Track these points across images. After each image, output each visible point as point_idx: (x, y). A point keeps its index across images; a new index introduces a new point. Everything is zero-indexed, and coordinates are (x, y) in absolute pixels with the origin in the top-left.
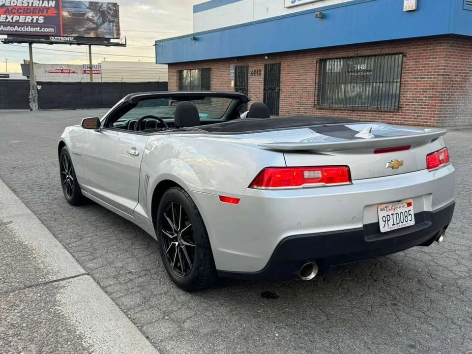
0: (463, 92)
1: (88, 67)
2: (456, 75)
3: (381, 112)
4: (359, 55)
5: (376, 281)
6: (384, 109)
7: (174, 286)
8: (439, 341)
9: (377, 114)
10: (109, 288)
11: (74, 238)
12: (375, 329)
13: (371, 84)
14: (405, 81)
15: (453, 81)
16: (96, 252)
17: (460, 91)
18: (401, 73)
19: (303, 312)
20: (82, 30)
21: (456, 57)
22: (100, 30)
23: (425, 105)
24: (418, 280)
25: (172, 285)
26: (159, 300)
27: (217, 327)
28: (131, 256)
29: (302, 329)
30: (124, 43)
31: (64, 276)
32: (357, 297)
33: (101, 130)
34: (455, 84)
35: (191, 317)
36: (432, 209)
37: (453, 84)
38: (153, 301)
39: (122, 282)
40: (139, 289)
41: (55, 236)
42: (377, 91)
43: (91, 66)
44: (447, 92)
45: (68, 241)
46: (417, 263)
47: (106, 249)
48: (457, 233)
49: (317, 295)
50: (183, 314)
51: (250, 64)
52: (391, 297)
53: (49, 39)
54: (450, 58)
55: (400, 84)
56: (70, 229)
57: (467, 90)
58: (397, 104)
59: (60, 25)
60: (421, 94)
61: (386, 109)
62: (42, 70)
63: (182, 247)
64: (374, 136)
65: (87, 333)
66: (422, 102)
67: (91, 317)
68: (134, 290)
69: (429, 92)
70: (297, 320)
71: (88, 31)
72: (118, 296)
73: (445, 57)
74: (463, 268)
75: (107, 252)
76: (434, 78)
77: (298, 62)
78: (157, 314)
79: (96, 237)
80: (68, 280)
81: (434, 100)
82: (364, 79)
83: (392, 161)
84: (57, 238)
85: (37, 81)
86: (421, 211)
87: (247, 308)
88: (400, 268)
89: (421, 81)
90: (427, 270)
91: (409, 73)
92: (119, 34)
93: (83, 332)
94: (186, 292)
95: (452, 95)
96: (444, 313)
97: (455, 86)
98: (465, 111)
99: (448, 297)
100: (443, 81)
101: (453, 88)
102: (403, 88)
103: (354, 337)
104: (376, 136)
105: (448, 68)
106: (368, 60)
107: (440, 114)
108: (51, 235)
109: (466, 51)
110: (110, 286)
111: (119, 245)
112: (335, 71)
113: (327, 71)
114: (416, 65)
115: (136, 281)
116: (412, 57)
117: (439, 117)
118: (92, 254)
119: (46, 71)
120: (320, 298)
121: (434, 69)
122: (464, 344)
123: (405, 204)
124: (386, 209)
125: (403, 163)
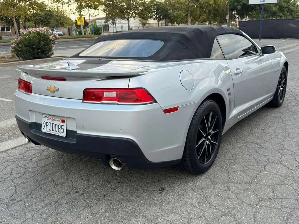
123: (60, 119)
124: (47, 117)
125: (58, 90)
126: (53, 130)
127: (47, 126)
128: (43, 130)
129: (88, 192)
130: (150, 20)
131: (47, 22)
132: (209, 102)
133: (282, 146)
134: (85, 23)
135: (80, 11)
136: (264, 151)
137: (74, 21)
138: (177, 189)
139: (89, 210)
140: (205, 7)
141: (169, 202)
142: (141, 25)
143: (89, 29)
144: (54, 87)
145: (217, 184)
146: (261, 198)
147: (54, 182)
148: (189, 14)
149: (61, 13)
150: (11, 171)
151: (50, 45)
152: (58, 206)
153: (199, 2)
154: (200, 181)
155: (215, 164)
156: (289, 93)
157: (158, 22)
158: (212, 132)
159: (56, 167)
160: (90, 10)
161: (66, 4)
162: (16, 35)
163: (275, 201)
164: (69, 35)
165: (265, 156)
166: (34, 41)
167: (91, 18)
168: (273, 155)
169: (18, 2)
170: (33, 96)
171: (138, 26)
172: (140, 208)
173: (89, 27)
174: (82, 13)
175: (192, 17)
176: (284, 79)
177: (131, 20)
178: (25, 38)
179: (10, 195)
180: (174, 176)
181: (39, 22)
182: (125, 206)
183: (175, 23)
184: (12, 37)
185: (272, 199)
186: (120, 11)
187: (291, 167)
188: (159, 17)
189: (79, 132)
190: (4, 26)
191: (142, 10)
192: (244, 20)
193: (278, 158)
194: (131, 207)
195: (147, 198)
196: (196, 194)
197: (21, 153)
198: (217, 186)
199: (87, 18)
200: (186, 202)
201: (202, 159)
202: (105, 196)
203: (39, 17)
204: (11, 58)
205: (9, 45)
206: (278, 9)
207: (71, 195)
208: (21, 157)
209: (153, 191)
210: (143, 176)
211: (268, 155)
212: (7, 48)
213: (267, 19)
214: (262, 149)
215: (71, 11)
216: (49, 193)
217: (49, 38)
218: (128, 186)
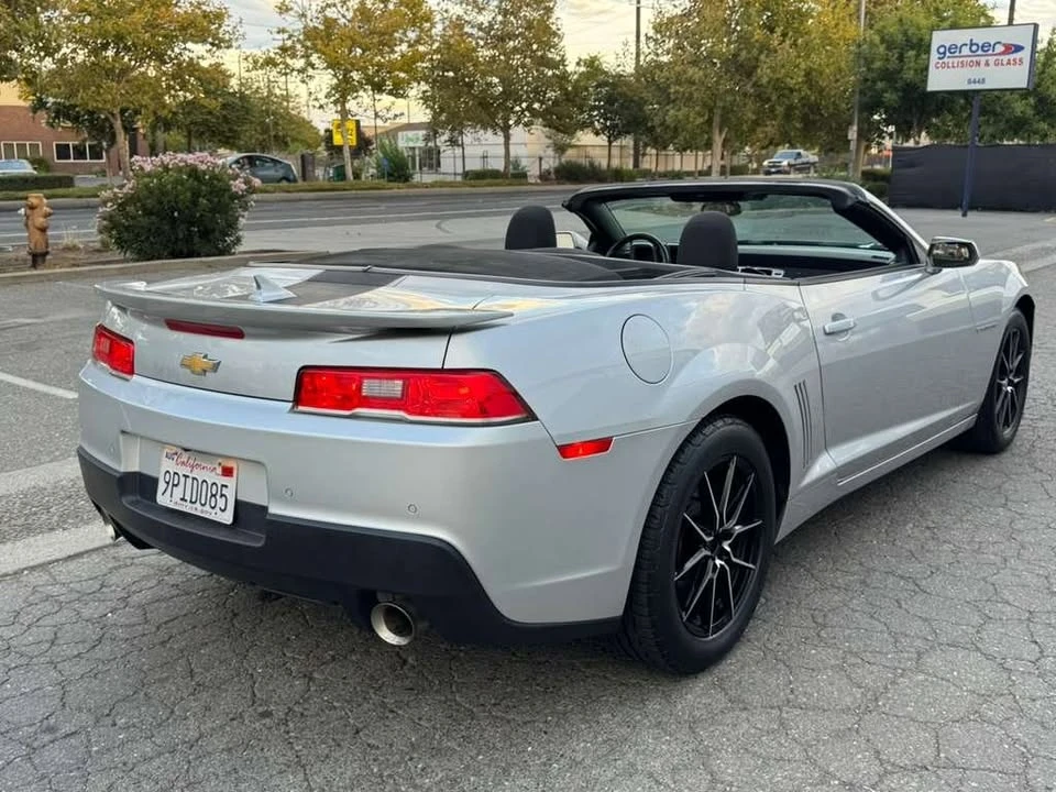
123: (217, 466)
124: (176, 457)
125: (216, 367)
126: (194, 500)
127: (173, 485)
128: (163, 499)
129: (302, 714)
130: (583, 137)
131: (228, 134)
132: (723, 427)
133: (991, 588)
134: (358, 141)
135: (342, 101)
136: (924, 602)
137: (322, 133)
138: (607, 720)
139: (301, 776)
140: (774, 98)
141: (575, 763)
142: (550, 152)
143: (371, 160)
144: (205, 357)
145: (745, 709)
146: (893, 764)
147: (192, 677)
148: (717, 119)
149: (281, 103)
150: (55, 634)
151: (230, 213)
152: (196, 759)
153: (754, 79)
154: (689, 696)
155: (749, 641)
156: (1045, 404)
157: (610, 142)
158: (737, 528)
159: (204, 626)
160: (377, 97)
161: (295, 73)
162: (121, 173)
163: (938, 777)
164: (304, 178)
165: (925, 620)
166: (177, 196)
167: (380, 123)
168: (953, 619)
169: (133, 63)
170: (135, 382)
171: (542, 154)
172: (472, 779)
173: (371, 154)
174: (351, 105)
175: (726, 129)
176: (1017, 355)
177: (518, 133)
178: (146, 186)
179: (41, 712)
180: (601, 674)
181: (203, 133)
182: (423, 770)
183: (671, 147)
184: (107, 181)
185: (929, 768)
186: (480, 104)
187: (1010, 663)
188: (614, 127)
189: (276, 509)
190: (84, 140)
191: (556, 102)
192: (911, 143)
193: (971, 630)
194: (440, 776)
195: (499, 745)
196: (669, 742)
197: (94, 575)
198: (744, 715)
199: (367, 122)
200: (632, 765)
201: (699, 623)
202: (357, 732)
203: (202, 113)
204: (98, 251)
205: (95, 207)
206: (1035, 107)
207: (246, 721)
208: (94, 589)
209: (525, 723)
210: (496, 670)
211: (937, 618)
212: (87, 216)
213: (993, 143)
214: (919, 598)
215: (313, 97)
216: (172, 712)
217: (228, 188)
218: (440, 702)
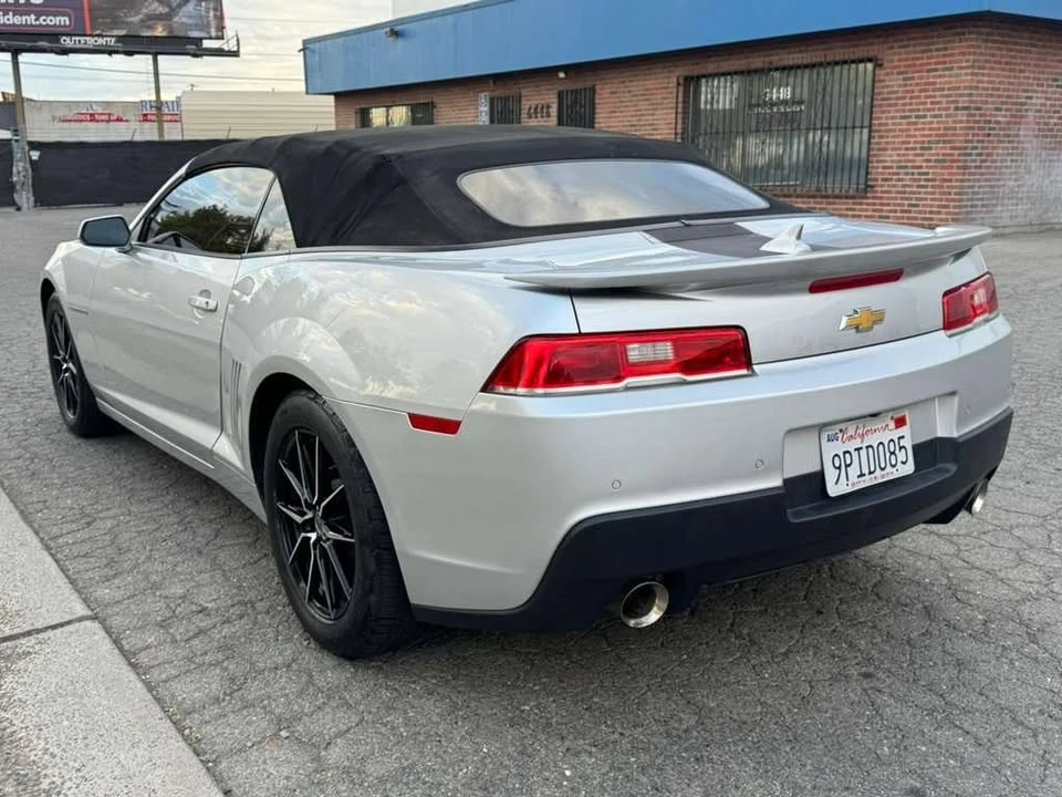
0: (1013, 148)
1: (151, 107)
2: (997, 109)
3: (826, 197)
4: (774, 65)
5: (820, 612)
6: (833, 191)
7: (312, 645)
8: (984, 775)
9: (818, 203)
10: (143, 654)
11: (73, 522)
12: (821, 746)
13: (804, 132)
14: (880, 125)
15: (990, 122)
16: (122, 558)
17: (1006, 145)
18: (872, 106)
19: (638, 704)
20: (136, 19)
21: (998, 66)
22: (176, 19)
23: (926, 180)
24: (925, 607)
25: (305, 643)
26: (267, 684)
27: (415, 756)
28: (208, 567)
29: (633, 755)
30: (235, 49)
31: (32, 624)
32: (773, 657)
33: (132, 248)
34: (994, 129)
35: (348, 730)
36: (958, 431)
37: (990, 129)
38: (254, 690)
39: (178, 638)
40: (220, 656)
41: (25, 516)
42: (817, 149)
43: (159, 105)
44: (976, 148)
45: (55, 531)
46: (920, 563)
47: (148, 548)
48: (1011, 484)
49: (674, 657)
50: (329, 721)
51: (524, 92)
52: (859, 654)
53: (58, 41)
54: (983, 68)
55: (870, 132)
56: (67, 497)
57: (1022, 142)
58: (862, 181)
59: (82, 8)
60: (916, 155)
61: (837, 191)
62: (46, 115)
63: (326, 545)
64: (808, 248)
65: (68, 784)
66: (919, 174)
67: (85, 738)
68: (207, 659)
69: (936, 148)
70: (623, 728)
71: (150, 22)
72: (163, 677)
73: (973, 67)
74: (1034, 575)
75: (149, 558)
76: (947, 116)
77: (636, 83)
78: (260, 723)
79: (128, 518)
80: (41, 636)
81: (947, 168)
82: (786, 122)
83: (856, 312)
84: (30, 524)
85: (30, 139)
86: (929, 438)
87: (495, 699)
88: (879, 578)
89: (916, 123)
90: (945, 581)
91: (890, 105)
92: (223, 28)
93: (58, 781)
94: (342, 660)
95: (988, 155)
96: (993, 695)
97: (996, 135)
98: (1018, 192)
99: (1000, 650)
100: (968, 122)
101: (991, 138)
102: (876, 140)
103: (767, 772)
104: (814, 248)
105: (980, 92)
106: (795, 76)
107: (960, 200)
108: (16, 515)
109: (1020, 51)
110: (148, 647)
111: (183, 537)
112: (721, 107)
113: (702, 107)
114: (906, 85)
115: (216, 635)
116: (896, 67)
117: (960, 207)
118: (111, 562)
119: (54, 118)
120: (682, 663)
121: (947, 96)
122: (1048, 780)
123: (889, 422)
124: (840, 435)
126: (873, 469)
127: (847, 466)
